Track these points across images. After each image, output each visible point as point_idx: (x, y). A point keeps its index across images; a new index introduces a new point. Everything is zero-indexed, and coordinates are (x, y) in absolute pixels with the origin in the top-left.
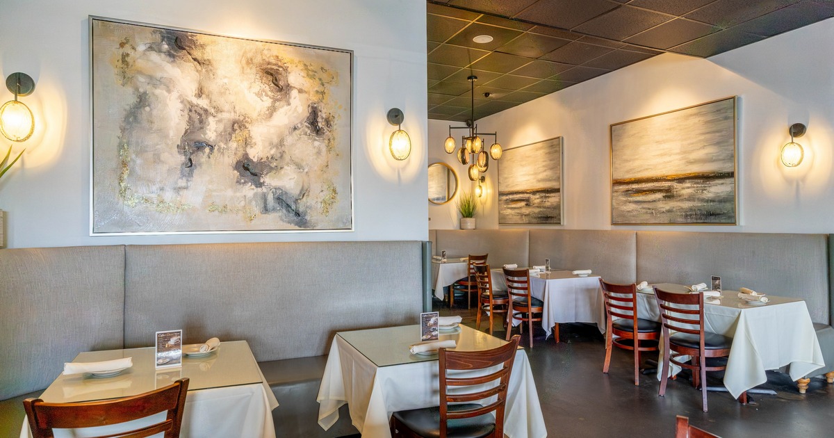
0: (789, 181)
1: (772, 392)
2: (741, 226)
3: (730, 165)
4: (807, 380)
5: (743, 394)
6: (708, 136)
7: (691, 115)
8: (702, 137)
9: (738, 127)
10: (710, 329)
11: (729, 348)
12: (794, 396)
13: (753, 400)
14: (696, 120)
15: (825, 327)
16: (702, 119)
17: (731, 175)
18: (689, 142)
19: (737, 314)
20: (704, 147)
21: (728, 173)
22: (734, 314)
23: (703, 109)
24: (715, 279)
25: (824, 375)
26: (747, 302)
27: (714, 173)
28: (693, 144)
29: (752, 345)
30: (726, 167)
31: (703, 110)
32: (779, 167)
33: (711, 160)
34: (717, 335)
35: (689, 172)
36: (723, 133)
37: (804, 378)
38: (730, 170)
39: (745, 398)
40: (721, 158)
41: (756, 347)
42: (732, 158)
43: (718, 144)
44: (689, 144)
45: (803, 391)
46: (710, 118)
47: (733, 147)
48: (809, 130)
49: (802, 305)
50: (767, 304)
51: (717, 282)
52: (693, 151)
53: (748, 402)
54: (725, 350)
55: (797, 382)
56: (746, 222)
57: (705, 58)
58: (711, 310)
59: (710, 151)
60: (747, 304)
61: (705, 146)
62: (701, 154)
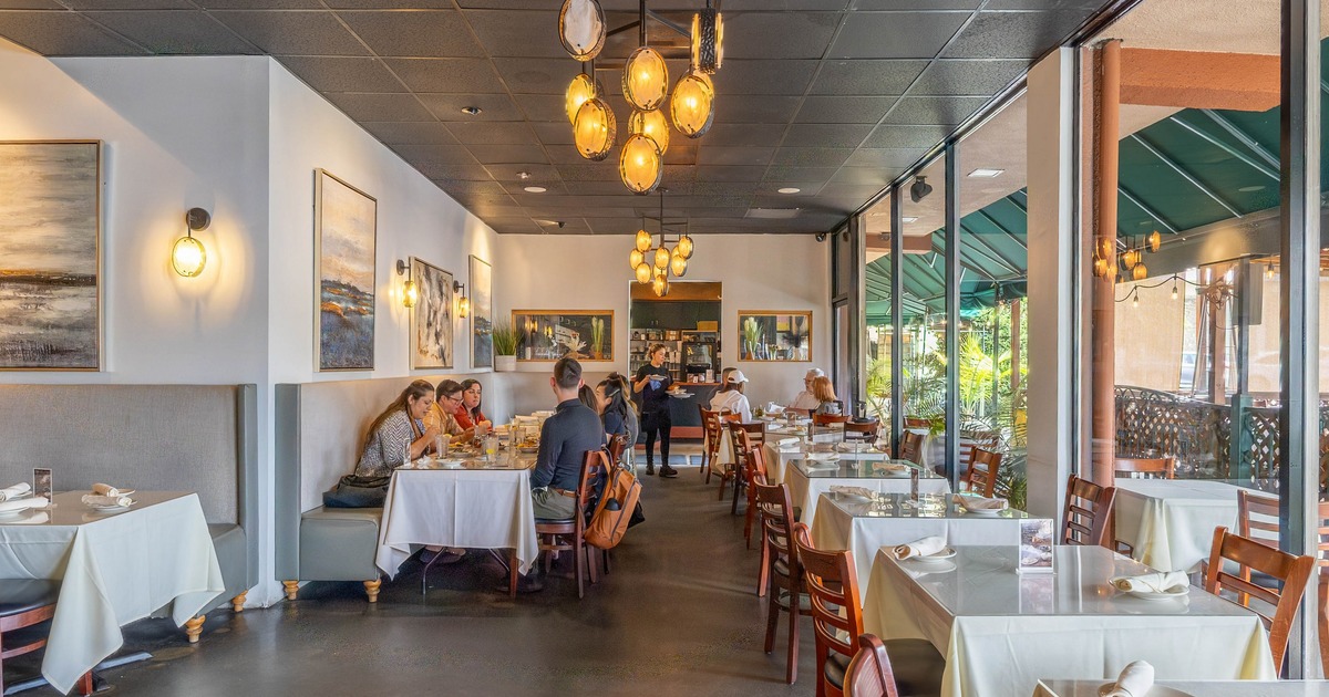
0: (185, 299)
1: (145, 656)
2: (109, 373)
3: (89, 262)
4: (201, 620)
5: (83, 679)
6: (48, 204)
7: (16, 158)
8: (37, 205)
9: (105, 198)
10: (22, 572)
11: (55, 603)
12: (180, 651)
13: (104, 684)
14: (27, 169)
15: (227, 527)
16: (37, 169)
17: (91, 281)
18: (10, 209)
19: (70, 536)
20: (40, 224)
21: (86, 278)
22: (64, 537)
23: (39, 151)
24: (40, 473)
25: (231, 601)
26: (96, 510)
27: (60, 274)
28: (18, 214)
29: (96, 588)
30: (83, 267)
31: (41, 153)
32: (170, 275)
33: (56, 251)
34: (36, 582)
35: (9, 268)
36: (78, 203)
37: (195, 617)
38: (89, 272)
39: (89, 685)
40: (72, 247)
41: (103, 590)
42: (92, 250)
43: (67, 221)
44: (11, 214)
45: (195, 639)
46: (54, 170)
47: (95, 231)
48: (215, 222)
49: (193, 501)
50: (132, 508)
51: (44, 479)
52: (19, 227)
53: (94, 689)
54: (46, 609)
55: (186, 626)
56: (117, 364)
57: (46, 56)
58: (22, 536)
59: (53, 231)
60: (95, 514)
61: (44, 222)
62: (36, 235)
